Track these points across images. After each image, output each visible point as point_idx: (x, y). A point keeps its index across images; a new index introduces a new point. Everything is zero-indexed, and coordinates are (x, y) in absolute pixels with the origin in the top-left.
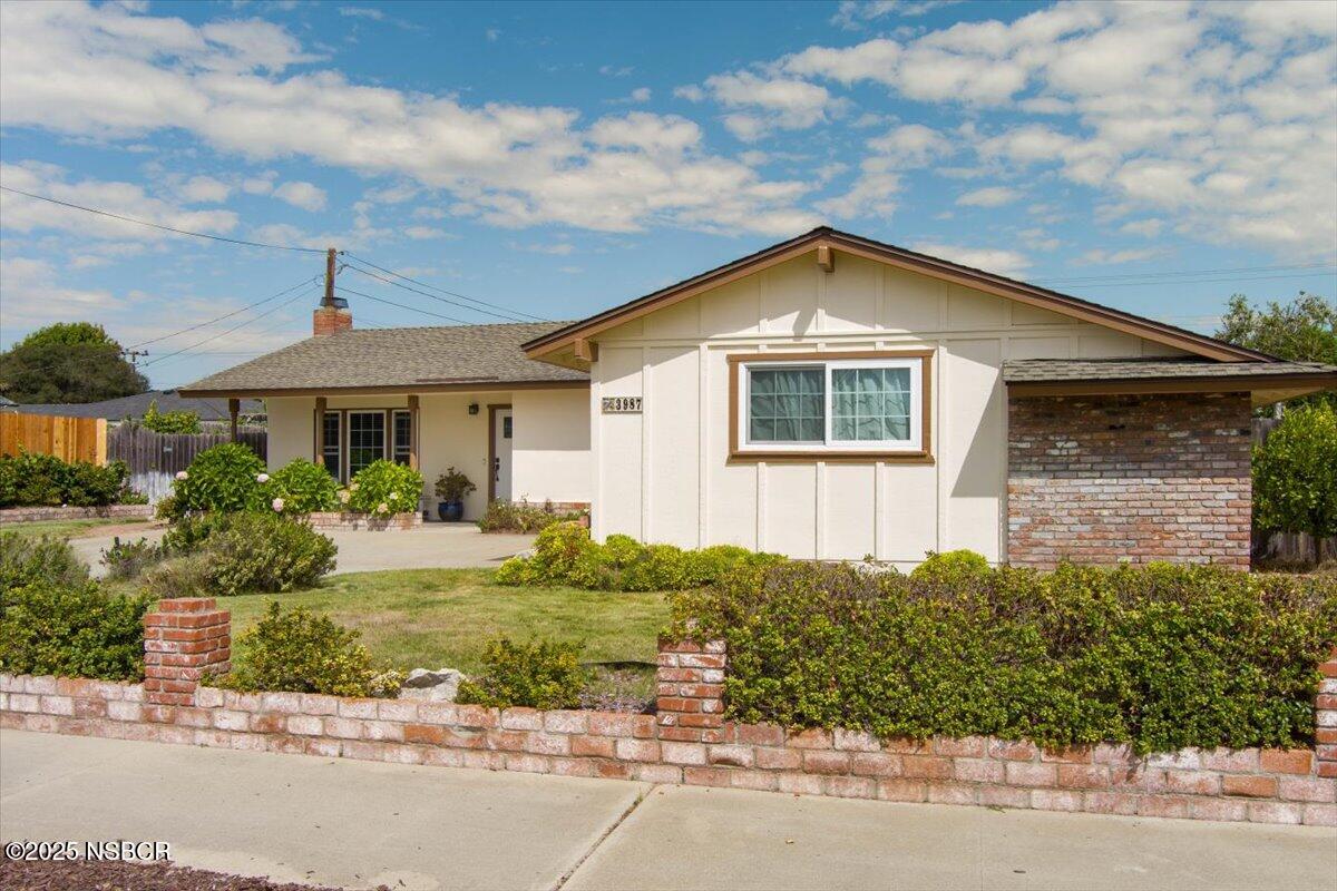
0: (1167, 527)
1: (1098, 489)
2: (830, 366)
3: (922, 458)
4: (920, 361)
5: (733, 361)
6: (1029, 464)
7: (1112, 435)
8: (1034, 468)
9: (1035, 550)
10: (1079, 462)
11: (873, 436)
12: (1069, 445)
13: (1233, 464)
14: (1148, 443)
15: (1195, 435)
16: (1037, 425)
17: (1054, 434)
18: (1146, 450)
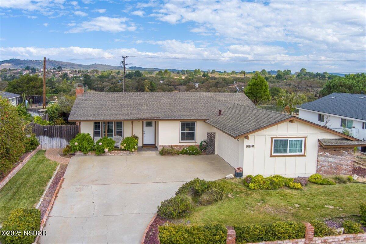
0: (341, 167)
1: (331, 161)
2: (289, 139)
3: (304, 155)
4: (304, 138)
5: (272, 138)
6: (322, 156)
7: (334, 152)
8: (322, 157)
9: (322, 171)
10: (329, 156)
11: (295, 152)
12: (328, 153)
13: (351, 156)
14: (340, 153)
15: (346, 151)
16: (323, 150)
17: (326, 151)
18: (339, 154)
